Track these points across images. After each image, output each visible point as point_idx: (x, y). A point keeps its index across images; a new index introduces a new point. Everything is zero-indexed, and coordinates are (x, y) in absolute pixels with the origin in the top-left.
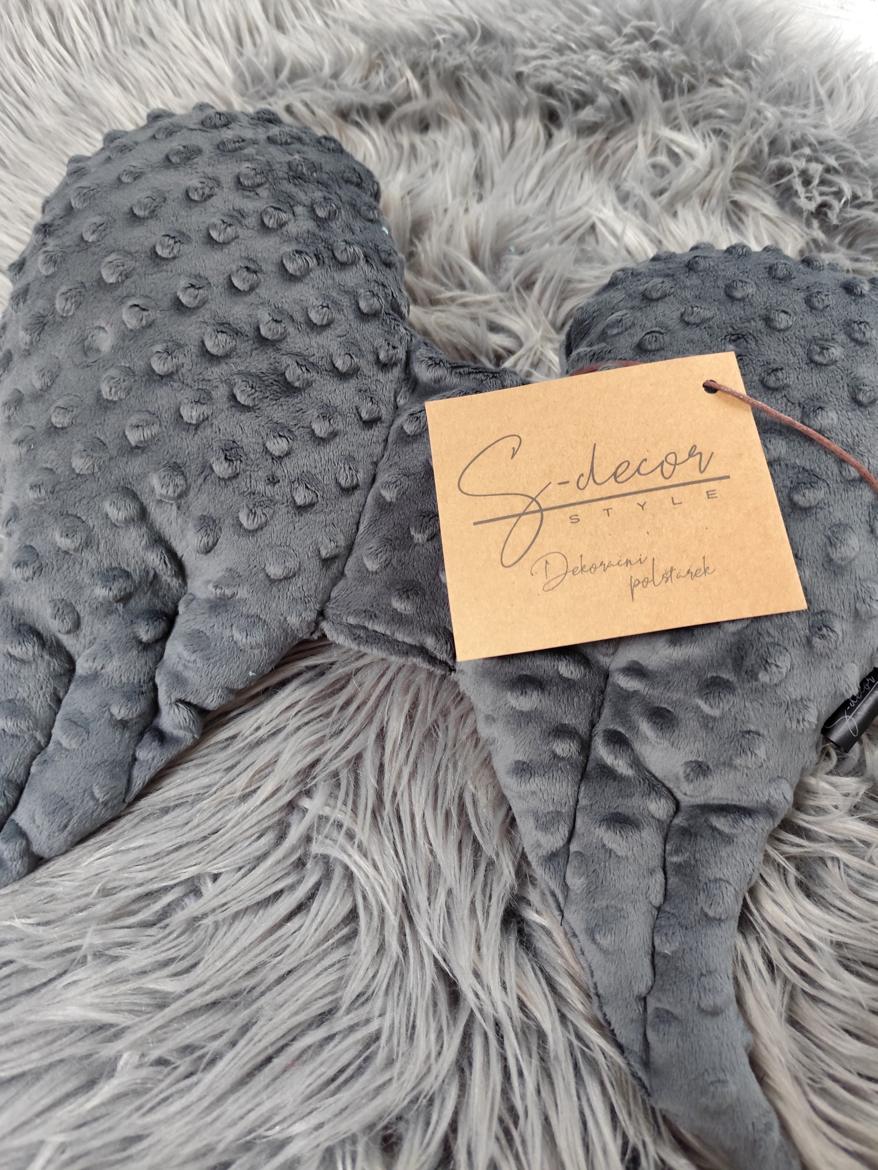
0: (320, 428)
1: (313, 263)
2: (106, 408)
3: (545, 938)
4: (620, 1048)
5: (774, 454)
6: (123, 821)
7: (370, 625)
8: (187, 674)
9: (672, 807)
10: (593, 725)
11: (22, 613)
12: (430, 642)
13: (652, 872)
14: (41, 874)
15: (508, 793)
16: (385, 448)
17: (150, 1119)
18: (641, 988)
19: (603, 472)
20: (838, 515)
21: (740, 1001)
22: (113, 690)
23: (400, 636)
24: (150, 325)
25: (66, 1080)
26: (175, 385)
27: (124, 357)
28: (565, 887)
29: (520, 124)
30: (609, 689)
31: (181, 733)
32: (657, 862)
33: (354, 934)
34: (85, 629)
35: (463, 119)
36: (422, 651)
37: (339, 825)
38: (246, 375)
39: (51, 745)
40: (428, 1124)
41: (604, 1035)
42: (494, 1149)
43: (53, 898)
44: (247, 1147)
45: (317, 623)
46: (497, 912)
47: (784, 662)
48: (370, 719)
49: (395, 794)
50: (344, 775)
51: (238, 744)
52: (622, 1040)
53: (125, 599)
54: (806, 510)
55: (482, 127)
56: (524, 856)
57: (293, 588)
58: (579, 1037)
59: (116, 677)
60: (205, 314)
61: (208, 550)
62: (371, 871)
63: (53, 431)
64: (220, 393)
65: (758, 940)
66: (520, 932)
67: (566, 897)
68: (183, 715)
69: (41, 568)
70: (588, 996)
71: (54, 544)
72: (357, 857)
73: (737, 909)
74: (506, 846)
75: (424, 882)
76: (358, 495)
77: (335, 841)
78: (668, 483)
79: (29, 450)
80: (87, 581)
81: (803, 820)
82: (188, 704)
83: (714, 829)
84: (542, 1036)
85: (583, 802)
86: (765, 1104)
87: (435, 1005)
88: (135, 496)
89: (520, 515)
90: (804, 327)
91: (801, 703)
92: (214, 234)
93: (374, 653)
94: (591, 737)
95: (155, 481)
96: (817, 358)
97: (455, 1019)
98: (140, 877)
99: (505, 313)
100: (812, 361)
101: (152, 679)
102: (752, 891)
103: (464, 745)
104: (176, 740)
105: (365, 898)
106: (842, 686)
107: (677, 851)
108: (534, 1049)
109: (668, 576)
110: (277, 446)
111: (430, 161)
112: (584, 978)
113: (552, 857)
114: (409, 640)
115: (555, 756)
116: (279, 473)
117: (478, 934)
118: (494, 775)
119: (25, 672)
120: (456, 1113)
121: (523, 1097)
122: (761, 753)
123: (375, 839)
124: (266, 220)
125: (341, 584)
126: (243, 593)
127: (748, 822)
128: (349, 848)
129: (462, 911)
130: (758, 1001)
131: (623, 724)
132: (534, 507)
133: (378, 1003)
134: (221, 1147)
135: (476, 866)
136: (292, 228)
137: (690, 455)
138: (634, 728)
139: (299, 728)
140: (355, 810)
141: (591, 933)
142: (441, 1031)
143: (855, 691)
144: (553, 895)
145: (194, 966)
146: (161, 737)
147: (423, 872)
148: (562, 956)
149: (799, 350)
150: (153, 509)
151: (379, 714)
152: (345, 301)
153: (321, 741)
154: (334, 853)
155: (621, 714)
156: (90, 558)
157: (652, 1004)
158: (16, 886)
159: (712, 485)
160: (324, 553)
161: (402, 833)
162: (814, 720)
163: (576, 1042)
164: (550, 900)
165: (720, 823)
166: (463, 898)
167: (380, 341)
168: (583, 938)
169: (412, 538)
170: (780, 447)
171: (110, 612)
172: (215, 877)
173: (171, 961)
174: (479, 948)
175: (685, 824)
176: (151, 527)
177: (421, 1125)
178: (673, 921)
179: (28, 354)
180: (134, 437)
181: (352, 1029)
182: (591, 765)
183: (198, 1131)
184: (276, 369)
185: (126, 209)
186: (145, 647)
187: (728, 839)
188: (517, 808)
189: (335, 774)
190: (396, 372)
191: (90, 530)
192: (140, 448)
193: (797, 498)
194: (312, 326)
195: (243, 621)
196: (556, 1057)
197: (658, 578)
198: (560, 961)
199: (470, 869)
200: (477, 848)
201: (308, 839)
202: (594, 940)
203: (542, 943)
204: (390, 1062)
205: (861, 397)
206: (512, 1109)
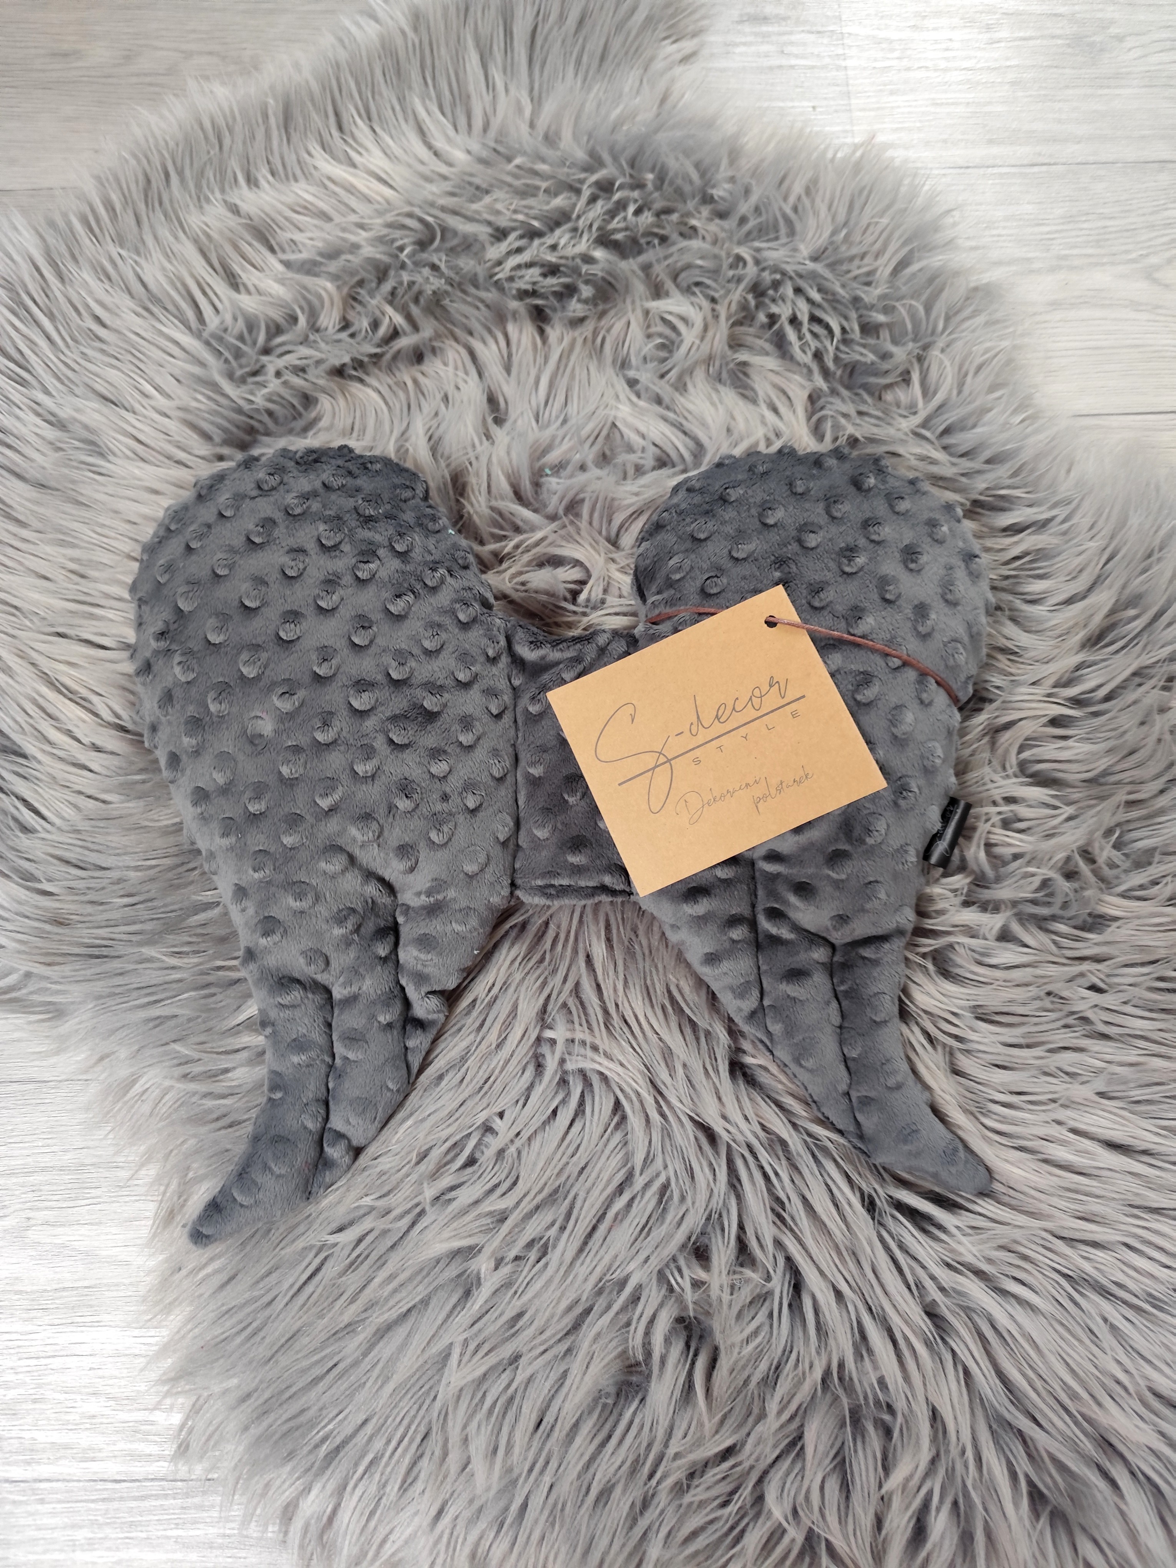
0: (466, 739)
1: (410, 598)
2: (292, 786)
3: (763, 1073)
4: (841, 1132)
5: (834, 667)
6: (411, 1097)
7: (556, 882)
8: (426, 970)
9: (829, 950)
10: (753, 906)
11: (278, 969)
12: (608, 880)
13: (828, 1003)
14: (363, 1160)
15: (705, 978)
16: (517, 729)
17: (525, 1298)
18: (843, 1087)
19: (708, 717)
20: (894, 700)
21: (914, 1072)
22: (373, 1003)
23: (582, 883)
24: (302, 705)
25: (450, 1296)
26: (342, 748)
27: (288, 737)
28: (769, 1033)
29: (511, 328)
30: (757, 874)
31: (434, 1016)
32: (830, 995)
33: (624, 1118)
34: (334, 964)
35: (456, 340)
36: (604, 889)
37: (583, 1043)
38: (394, 718)
39: (338, 1061)
40: (723, 1230)
41: (827, 1128)
42: (774, 1230)
43: (382, 1173)
44: (600, 1292)
45: (512, 893)
46: (724, 1067)
47: (881, 826)
48: (575, 951)
49: (617, 1005)
50: (572, 1003)
51: (479, 1007)
52: (840, 1126)
53: (357, 930)
54: (868, 705)
55: (477, 345)
56: (730, 1020)
57: (488, 876)
58: (810, 1135)
59: (372, 991)
60: (342, 679)
61: (412, 870)
62: (620, 1070)
63: (254, 818)
64: (380, 743)
65: (917, 1024)
66: (745, 1075)
67: (772, 1040)
68: (434, 1002)
69: (285, 931)
70: (808, 1104)
71: (289, 908)
72: (606, 1062)
73: (896, 1009)
74: (715, 1017)
75: (663, 1064)
76: (510, 779)
77: (585, 1057)
78: (759, 714)
79: (238, 839)
80: (324, 927)
81: (929, 924)
82: (433, 993)
83: (864, 958)
84: (783, 1143)
85: (764, 968)
86: (950, 1136)
87: (700, 1148)
88: (341, 849)
89: (654, 769)
90: (830, 540)
91: (902, 850)
92: (322, 604)
93: (567, 902)
94: (754, 916)
95: (353, 831)
96: (848, 569)
97: (717, 1153)
98: (444, 1134)
99: (564, 543)
100: (844, 573)
101: (398, 982)
102: (905, 990)
103: (658, 949)
104: (432, 1023)
105: (622, 1090)
106: (929, 825)
107: (842, 982)
108: (780, 1153)
109: (780, 788)
110: (439, 768)
111: (439, 397)
112: (802, 1092)
113: (753, 1014)
114: (591, 884)
115: (733, 941)
116: (448, 790)
117: (716, 1089)
118: (688, 965)
119: (298, 1013)
120: (740, 1216)
121: (783, 1188)
122: (882, 895)
123: (614, 1044)
124: (360, 574)
125: (520, 854)
126: (451, 893)
127: (887, 946)
128: (597, 1058)
129: (699, 1077)
130: (927, 1067)
131: (776, 901)
132: (662, 759)
133: (659, 1162)
134: (584, 1298)
135: (698, 1039)
136: (383, 574)
137: (771, 686)
138: (786, 902)
139: (524, 979)
140: (590, 1028)
141: (797, 1061)
142: (711, 1164)
143: (938, 826)
144: (762, 1042)
145: (515, 1183)
146: (420, 1024)
147: (659, 1057)
148: (781, 1082)
149: (832, 565)
150: (357, 852)
151: (581, 945)
152: (447, 621)
153: (544, 984)
154: (587, 1065)
155: (773, 894)
156: (322, 910)
157: (854, 1095)
158: (349, 1175)
159: (794, 706)
160: (502, 839)
161: (632, 1032)
162: (914, 859)
163: (808, 1139)
164: (760, 1046)
165: (867, 952)
166: (696, 1066)
167: (485, 641)
168: (793, 1067)
169: (567, 802)
170: (837, 658)
171: (349, 944)
172: (501, 1115)
173: (496, 1186)
174: (720, 1099)
175: (842, 960)
176: (360, 868)
177: (719, 1232)
178: (853, 1033)
179: (197, 753)
180: (325, 803)
181: (647, 1185)
182: (761, 937)
183: (563, 1294)
184: (415, 704)
185: (236, 603)
186: (384, 960)
187: (875, 963)
188: (715, 987)
189: (565, 1005)
190: (505, 660)
191: (315, 888)
192: (332, 810)
193: (859, 697)
194: (428, 653)
195: (458, 915)
196: (798, 1154)
197: (773, 791)
198: (780, 1086)
199: (694, 1043)
200: (693, 1024)
201: (562, 1061)
202: (801, 1066)
203: (763, 1078)
204: (683, 1198)
205: (888, 596)
206: (778, 1200)
